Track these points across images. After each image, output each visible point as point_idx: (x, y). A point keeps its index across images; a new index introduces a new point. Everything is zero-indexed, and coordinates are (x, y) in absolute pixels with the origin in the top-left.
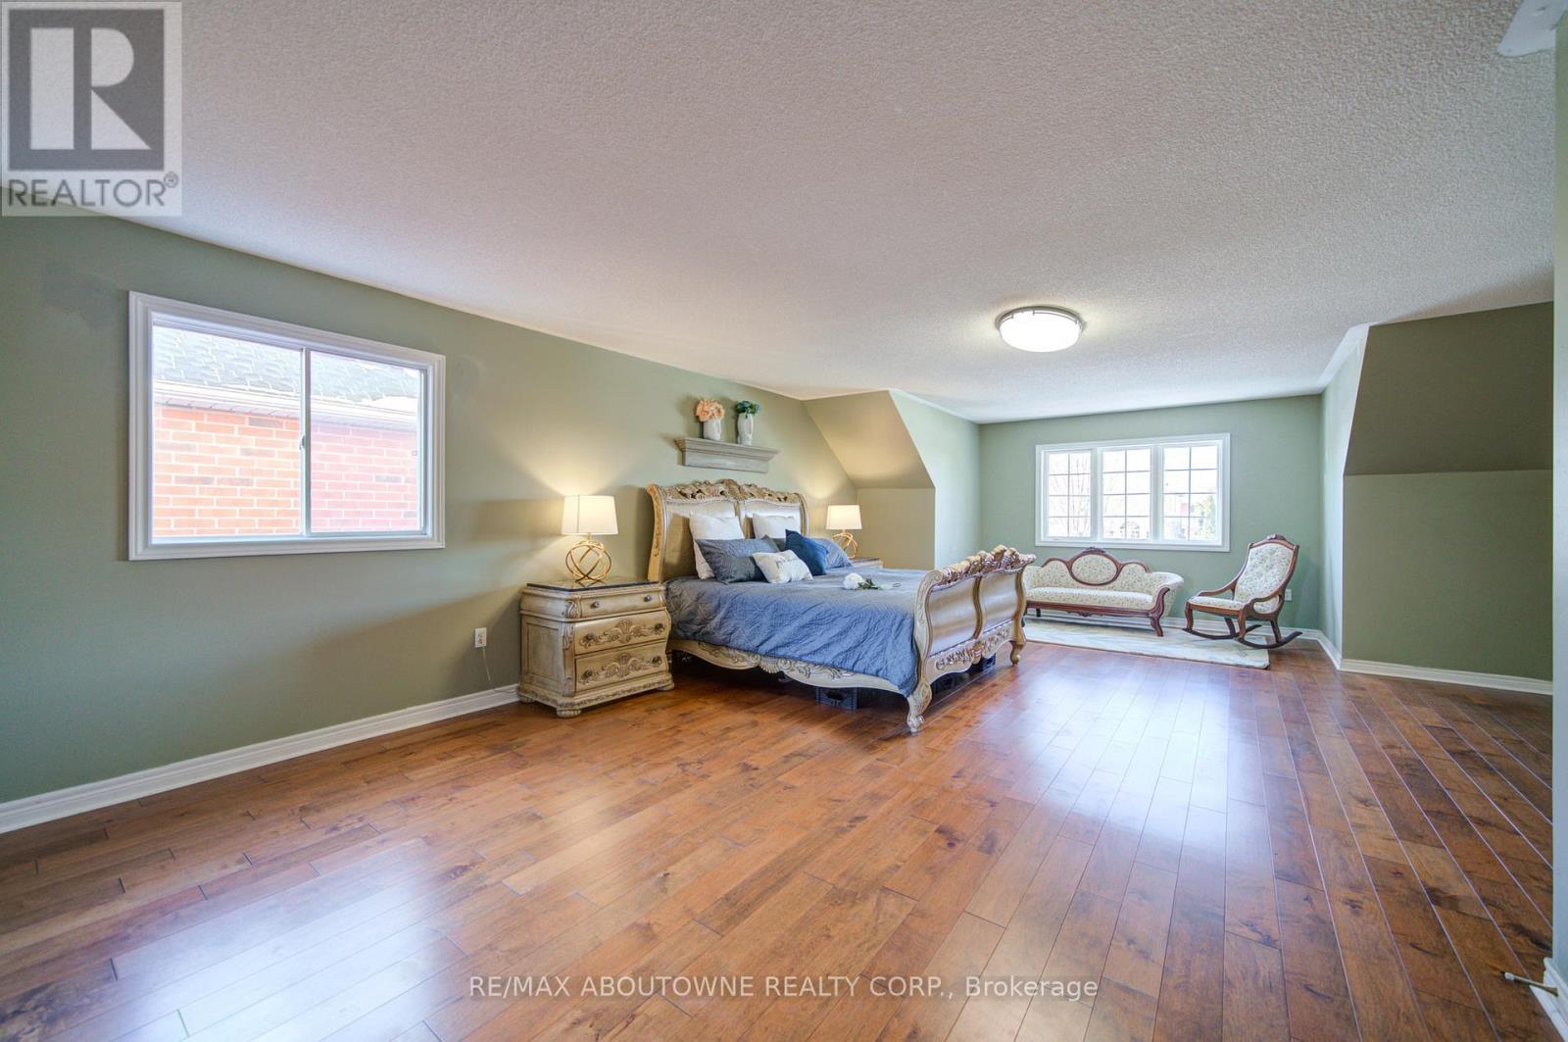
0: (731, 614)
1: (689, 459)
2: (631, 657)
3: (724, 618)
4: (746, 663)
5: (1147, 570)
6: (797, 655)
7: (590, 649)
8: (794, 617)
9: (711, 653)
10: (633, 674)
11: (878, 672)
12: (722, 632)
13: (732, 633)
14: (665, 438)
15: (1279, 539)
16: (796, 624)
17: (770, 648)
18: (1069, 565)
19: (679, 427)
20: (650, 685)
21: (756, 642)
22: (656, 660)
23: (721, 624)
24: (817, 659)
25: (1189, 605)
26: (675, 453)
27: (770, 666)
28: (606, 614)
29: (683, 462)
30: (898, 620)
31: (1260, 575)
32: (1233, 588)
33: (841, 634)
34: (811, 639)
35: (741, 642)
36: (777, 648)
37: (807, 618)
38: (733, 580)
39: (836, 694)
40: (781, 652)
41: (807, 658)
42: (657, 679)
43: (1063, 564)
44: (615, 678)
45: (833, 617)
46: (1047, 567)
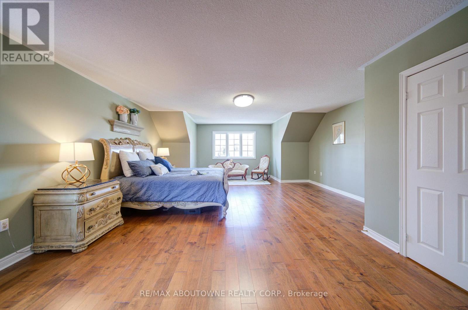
0: (149, 189)
1: (115, 129)
2: (108, 214)
3: (147, 190)
4: (155, 206)
5: (241, 164)
6: (181, 200)
7: (91, 215)
8: (178, 187)
9: (138, 205)
10: (109, 221)
11: (212, 200)
12: (146, 196)
13: (150, 196)
14: (105, 119)
15: (266, 156)
16: (180, 189)
17: (169, 199)
18: (223, 164)
19: (110, 115)
20: (116, 224)
21: (162, 198)
22: (117, 213)
23: (145, 193)
24: (190, 200)
25: (252, 172)
26: (108, 126)
27: (168, 206)
28: (99, 197)
29: (112, 130)
30: (218, 183)
31: (263, 164)
32: (258, 168)
33: (198, 190)
34: (186, 193)
35: (155, 199)
36: (172, 198)
37: (184, 187)
38: (146, 175)
39: (192, 211)
40: (174, 200)
41: (186, 200)
42: (118, 221)
43: (221, 164)
44: (102, 226)
45: (194, 185)
46: (217, 165)
